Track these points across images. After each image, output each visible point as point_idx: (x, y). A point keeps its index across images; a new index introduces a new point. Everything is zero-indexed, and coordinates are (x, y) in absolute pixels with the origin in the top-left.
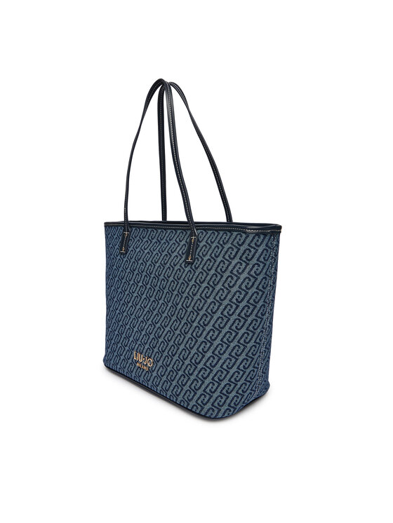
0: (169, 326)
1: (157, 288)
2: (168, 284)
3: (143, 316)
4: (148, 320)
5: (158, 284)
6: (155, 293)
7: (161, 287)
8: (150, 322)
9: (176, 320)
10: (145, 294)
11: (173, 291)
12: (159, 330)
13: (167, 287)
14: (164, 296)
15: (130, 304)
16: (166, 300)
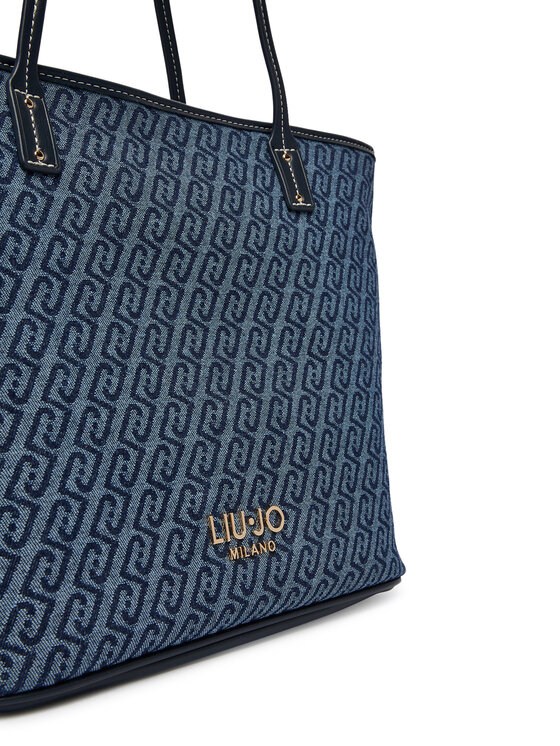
0: (299, 383)
1: (226, 286)
2: (264, 268)
3: (203, 384)
4: (228, 391)
5: (230, 274)
6: (219, 304)
7: (241, 280)
8: (236, 394)
9: (310, 362)
10: (183, 313)
11: (282, 285)
12: (277, 407)
13: (262, 277)
14: (252, 307)
15: (135, 361)
16: (262, 318)
